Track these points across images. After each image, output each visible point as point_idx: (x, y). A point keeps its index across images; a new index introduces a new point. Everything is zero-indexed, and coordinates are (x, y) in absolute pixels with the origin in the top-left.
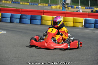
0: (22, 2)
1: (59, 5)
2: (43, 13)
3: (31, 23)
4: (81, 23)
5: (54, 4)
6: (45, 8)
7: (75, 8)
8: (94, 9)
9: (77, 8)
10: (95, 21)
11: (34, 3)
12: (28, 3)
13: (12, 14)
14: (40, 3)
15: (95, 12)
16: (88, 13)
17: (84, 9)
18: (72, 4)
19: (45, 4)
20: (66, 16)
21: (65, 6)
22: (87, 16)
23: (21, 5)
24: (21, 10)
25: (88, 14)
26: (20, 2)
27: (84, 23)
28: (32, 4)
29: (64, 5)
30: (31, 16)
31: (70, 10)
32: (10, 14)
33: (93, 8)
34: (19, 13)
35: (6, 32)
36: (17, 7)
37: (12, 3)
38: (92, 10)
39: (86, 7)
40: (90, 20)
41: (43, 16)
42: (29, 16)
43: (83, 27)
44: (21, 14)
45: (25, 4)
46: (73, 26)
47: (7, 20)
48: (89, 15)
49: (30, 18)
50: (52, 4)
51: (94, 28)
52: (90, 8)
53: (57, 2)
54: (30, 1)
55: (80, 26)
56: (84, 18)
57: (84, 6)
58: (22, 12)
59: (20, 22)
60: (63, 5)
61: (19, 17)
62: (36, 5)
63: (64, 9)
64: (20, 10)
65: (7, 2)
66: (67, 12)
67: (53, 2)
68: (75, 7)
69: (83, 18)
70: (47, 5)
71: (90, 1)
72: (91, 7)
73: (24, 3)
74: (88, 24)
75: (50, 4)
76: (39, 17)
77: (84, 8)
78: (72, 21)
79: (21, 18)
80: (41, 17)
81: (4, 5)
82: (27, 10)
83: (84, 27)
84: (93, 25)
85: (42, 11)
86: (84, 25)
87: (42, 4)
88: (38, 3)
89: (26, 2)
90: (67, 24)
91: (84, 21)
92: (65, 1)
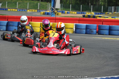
0: (9, 9)
1: (49, 10)
2: (31, 19)
4: (71, 28)
5: (44, 10)
6: (34, 14)
7: (66, 13)
8: (86, 14)
9: (67, 13)
10: (87, 26)
11: (22, 9)
12: (16, 9)
14: (29, 9)
15: (86, 17)
16: (78, 18)
17: (75, 14)
18: (62, 9)
19: (34, 10)
20: (55, 22)
21: (54, 11)
22: (78, 21)
23: (9, 11)
24: (8, 17)
27: (74, 29)
28: (20, 11)
30: (18, 23)
31: (61, 15)
33: (85, 13)
36: (4, 14)
38: (83, 15)
39: (78, 12)
40: (81, 25)
41: (31, 22)
42: (16, 23)
43: (73, 33)
44: (8, 21)
48: (80, 20)
49: (17, 25)
50: (42, 10)
51: (86, 34)
52: (81, 13)
53: (46, 7)
54: (18, 8)
55: (70, 31)
56: (75, 24)
57: (76, 11)
58: (9, 19)
59: (7, 30)
60: (52, 11)
61: (6, 24)
62: (25, 11)
63: (53, 14)
64: (6, 16)
66: (57, 18)
67: (43, 8)
68: (66, 12)
69: (73, 23)
70: (36, 11)
71: (81, 6)
72: (83, 12)
73: (11, 10)
75: (39, 10)
77: (76, 13)
79: (7, 26)
82: (14, 17)
83: (75, 33)
84: (85, 30)
85: (30, 17)
86: (74, 31)
87: (31, 10)
88: (27, 9)
89: (14, 9)
91: (74, 26)
92: (54, 6)
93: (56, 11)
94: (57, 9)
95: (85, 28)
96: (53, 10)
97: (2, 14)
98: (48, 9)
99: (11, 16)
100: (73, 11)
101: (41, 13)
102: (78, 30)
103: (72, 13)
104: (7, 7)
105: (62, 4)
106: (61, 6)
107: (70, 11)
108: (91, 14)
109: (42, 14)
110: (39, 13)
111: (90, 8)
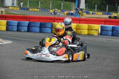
0: (31, 8)
1: (73, 11)
2: (54, 20)
3: (41, 32)
4: (96, 30)
5: (67, 10)
7: (91, 14)
8: (112, 15)
9: (93, 14)
10: (113, 28)
11: (45, 9)
12: (38, 9)
13: (19, 21)
14: (52, 9)
15: (113, 18)
16: (104, 19)
17: (101, 15)
18: (87, 9)
20: (80, 23)
22: (104, 23)
23: (30, 11)
24: (29, 17)
25: (104, 21)
26: (30, 8)
27: (100, 30)
28: (42, 10)
29: (78, 11)
30: (41, 24)
31: (85, 16)
32: (17, 22)
33: (111, 13)
34: (28, 21)
35: (11, 42)
36: (25, 14)
37: (20, 9)
38: (109, 16)
39: (104, 13)
40: (107, 27)
41: (54, 23)
42: (38, 24)
43: (99, 35)
44: (29, 21)
45: (34, 11)
46: (88, 35)
47: (14, 28)
48: (106, 22)
49: (39, 26)
50: (65, 10)
51: (112, 36)
52: (107, 14)
53: (70, 7)
54: (40, 7)
55: (95, 33)
56: (100, 25)
57: (101, 12)
58: (30, 20)
59: (29, 31)
60: (76, 11)
61: (27, 25)
62: (47, 11)
63: (77, 15)
64: (28, 17)
65: (14, 8)
66: (81, 19)
67: (67, 8)
68: (91, 12)
70: (59, 11)
71: (107, 6)
72: (109, 13)
73: (33, 9)
74: (105, 31)
75: (63, 10)
76: (49, 25)
77: (101, 13)
78: (87, 28)
79: (29, 26)
80: (52, 25)
81: (10, 12)
82: (36, 17)
83: (100, 35)
84: (111, 32)
85: (53, 18)
86: (100, 32)
88: (50, 9)
89: (36, 8)
90: (81, 32)
91: (100, 28)
92: (78, 6)
93: (80, 12)
94: (81, 10)
95: (111, 30)
96: (78, 10)
97: (24, 14)
98: (72, 9)
99: (33, 16)
100: (99, 12)
101: (64, 13)
102: (104, 32)
103: (98, 14)
104: (28, 7)
105: (87, 4)
106: (86, 6)
107: (95, 11)
108: (117, 15)
109: (66, 14)
110: (63, 13)
111: (117, 8)
